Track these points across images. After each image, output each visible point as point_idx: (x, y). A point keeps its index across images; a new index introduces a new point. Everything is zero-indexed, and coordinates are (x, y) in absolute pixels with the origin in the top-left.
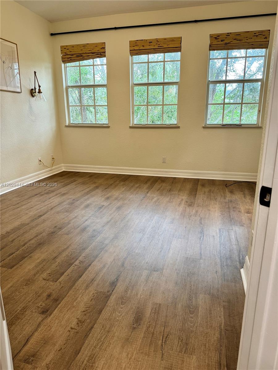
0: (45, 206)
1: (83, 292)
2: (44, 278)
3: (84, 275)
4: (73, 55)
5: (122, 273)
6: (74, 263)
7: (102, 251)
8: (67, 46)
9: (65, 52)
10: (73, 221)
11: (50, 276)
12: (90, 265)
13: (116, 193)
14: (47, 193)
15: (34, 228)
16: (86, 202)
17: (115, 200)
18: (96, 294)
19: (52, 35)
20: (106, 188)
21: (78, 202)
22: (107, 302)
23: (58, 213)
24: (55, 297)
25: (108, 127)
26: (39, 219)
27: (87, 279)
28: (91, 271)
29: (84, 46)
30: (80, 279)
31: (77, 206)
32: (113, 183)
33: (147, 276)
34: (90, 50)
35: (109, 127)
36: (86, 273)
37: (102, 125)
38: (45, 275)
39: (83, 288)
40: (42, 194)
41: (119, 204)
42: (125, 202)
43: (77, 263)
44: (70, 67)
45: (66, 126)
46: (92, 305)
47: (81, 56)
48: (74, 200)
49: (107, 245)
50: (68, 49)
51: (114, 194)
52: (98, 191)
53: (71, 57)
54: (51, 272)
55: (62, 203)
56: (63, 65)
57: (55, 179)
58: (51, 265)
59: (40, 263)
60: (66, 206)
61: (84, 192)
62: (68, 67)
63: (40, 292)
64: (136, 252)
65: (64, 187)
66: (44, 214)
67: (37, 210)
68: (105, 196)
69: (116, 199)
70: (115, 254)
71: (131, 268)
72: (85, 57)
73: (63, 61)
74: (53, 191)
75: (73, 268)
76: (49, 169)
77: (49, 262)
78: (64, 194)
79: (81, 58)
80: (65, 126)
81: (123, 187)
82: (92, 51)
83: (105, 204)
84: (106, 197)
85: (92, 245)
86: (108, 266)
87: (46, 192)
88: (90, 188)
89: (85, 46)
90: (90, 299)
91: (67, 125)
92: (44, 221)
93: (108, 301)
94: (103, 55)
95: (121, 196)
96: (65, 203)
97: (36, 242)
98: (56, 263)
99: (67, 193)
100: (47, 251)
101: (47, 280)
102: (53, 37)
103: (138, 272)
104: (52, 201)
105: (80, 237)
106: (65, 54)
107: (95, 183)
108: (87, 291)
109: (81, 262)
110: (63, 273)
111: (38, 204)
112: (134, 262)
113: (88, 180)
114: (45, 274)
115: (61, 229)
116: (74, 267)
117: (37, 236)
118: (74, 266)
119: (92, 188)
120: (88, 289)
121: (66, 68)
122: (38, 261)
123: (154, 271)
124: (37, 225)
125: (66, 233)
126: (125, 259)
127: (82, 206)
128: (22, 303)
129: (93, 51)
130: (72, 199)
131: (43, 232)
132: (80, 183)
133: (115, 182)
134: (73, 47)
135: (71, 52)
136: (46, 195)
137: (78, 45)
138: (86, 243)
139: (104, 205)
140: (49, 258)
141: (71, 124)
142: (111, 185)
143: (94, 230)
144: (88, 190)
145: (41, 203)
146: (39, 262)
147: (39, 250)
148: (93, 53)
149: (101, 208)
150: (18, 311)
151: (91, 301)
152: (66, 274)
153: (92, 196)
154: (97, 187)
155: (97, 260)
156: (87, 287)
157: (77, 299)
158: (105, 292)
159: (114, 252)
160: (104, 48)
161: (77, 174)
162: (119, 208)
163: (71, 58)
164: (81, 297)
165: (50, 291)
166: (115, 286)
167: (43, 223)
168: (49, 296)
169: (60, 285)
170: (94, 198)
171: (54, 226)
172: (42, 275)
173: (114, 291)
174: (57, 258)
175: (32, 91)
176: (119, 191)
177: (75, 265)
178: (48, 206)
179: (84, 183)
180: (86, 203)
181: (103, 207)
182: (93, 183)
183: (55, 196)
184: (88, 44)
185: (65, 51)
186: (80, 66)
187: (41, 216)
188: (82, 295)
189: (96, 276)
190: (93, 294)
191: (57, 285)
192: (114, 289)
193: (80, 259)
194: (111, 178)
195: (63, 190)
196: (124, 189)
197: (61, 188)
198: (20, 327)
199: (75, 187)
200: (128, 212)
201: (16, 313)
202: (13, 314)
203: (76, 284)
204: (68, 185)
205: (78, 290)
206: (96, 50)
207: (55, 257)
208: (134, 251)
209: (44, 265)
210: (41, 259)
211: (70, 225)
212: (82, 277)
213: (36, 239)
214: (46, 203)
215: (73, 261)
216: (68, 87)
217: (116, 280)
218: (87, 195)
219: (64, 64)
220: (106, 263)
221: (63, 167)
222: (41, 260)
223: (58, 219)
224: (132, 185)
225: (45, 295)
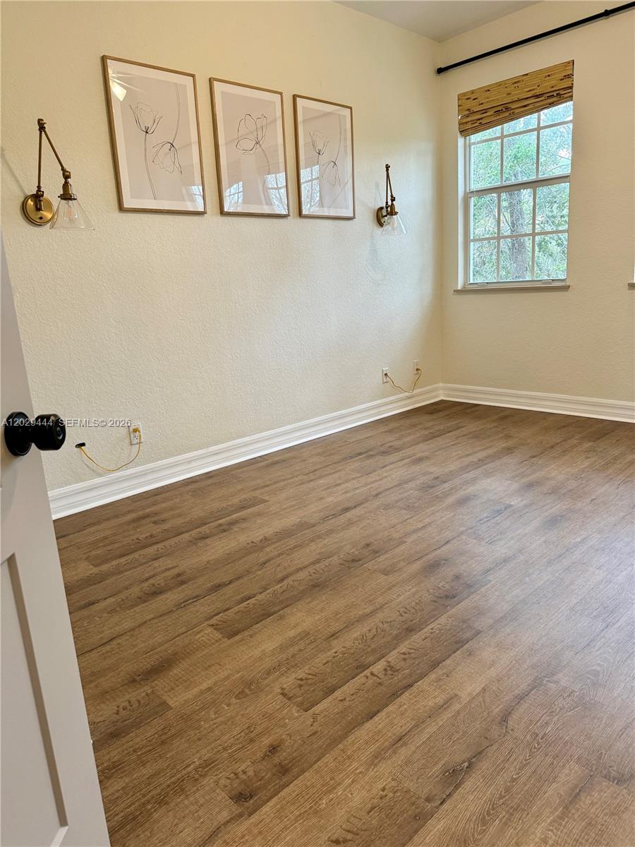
0: (365, 485)
1: (358, 771)
2: (284, 689)
3: (383, 714)
4: (485, 111)
5: (495, 747)
6: (371, 668)
7: (458, 649)
8: (473, 92)
9: (467, 107)
10: (414, 537)
11: (300, 686)
12: (410, 686)
13: (557, 471)
14: (384, 453)
15: (321, 538)
16: (465, 490)
17: (550, 494)
18: (391, 795)
19: (440, 71)
20: (534, 454)
21: (444, 485)
22: (411, 838)
23: (387, 507)
24: (286, 759)
25: (566, 288)
26: (342, 517)
27: (385, 731)
28: (406, 706)
29: (516, 82)
30: (368, 725)
31: (437, 497)
32: (557, 444)
33: (576, 786)
34: (530, 91)
35: (569, 286)
36: (390, 708)
37: (550, 283)
38: (289, 681)
39: (363, 758)
40: (371, 453)
41: (557, 507)
42: (579, 505)
43: (379, 667)
44: (479, 143)
45: (457, 291)
46: (366, 830)
47: (507, 109)
48: (437, 478)
49: (478, 633)
50: (474, 99)
51: (553, 474)
52: (510, 461)
53: (481, 119)
54: (307, 676)
55: (407, 482)
56: (461, 141)
57: (414, 420)
58: (315, 656)
59: (293, 642)
60: (412, 492)
61: (470, 459)
62: (474, 143)
63: (259, 729)
64: (563, 683)
65: (428, 442)
66: (355, 507)
67: (346, 492)
68: (523, 477)
69: (554, 491)
70: (493, 672)
71: (528, 737)
72: (517, 111)
73: (461, 132)
74: (397, 450)
75: (363, 680)
76: (407, 394)
77: (313, 645)
78: (420, 460)
79: (507, 114)
80: (454, 291)
81: (587, 458)
82: (535, 91)
83: (516, 502)
84: (524, 480)
85: (437, 622)
86: (457, 707)
87: (382, 449)
88: (490, 451)
89: (518, 82)
90: (369, 806)
91: (459, 289)
92: (350, 523)
93: (416, 832)
94: (565, 96)
95: (573, 484)
96: (412, 485)
97: (309, 577)
98: (329, 653)
99: (427, 458)
100: (322, 610)
101: (289, 699)
102: (442, 75)
103: (549, 760)
104: (385, 474)
105: (414, 590)
106: (467, 112)
107: (508, 437)
108: (371, 773)
109: (392, 668)
110: (333, 690)
111: (353, 479)
112: (545, 718)
113: (490, 429)
114: (294, 676)
115: (377, 555)
116: (367, 677)
117: (317, 561)
118: (369, 674)
119: (495, 450)
120: (376, 765)
121: (467, 148)
122: (292, 633)
123: (605, 777)
124: (330, 532)
125: (385, 569)
126: (521, 698)
127: (450, 500)
128: (209, 748)
129: (538, 92)
130: (432, 476)
131: (334, 554)
132: (470, 433)
133: (565, 440)
134: (489, 90)
135: (482, 104)
136: (378, 458)
137: (499, 84)
138: (423, 610)
139: (511, 506)
140: (319, 630)
141: (472, 286)
142: (552, 447)
143: (457, 577)
144: (481, 455)
145: (360, 477)
146: (295, 638)
147: (307, 601)
148: (537, 96)
149: (499, 512)
150: (192, 766)
151: (369, 813)
152: (338, 694)
153: (488, 474)
154: (509, 451)
155: (433, 676)
156: (376, 757)
157: (335, 788)
158: (419, 798)
159: (493, 664)
160: (570, 76)
161: (468, 411)
162: (553, 522)
163: (481, 121)
164: (347, 787)
165: (281, 735)
166: (457, 787)
167: (343, 529)
168: (274, 749)
169: (312, 725)
170: (489, 480)
171: (364, 543)
172: (283, 680)
173: (445, 806)
174: (337, 638)
175: (379, 213)
176: (568, 469)
177: (372, 674)
178: (373, 485)
179: (477, 436)
180: (462, 493)
181: (505, 509)
182: (501, 438)
183: (398, 461)
184: (527, 74)
185: (469, 104)
186: (502, 137)
187: (347, 509)
188: (353, 782)
189: (413, 727)
190: (383, 790)
191: (304, 722)
192: (449, 796)
193: (389, 659)
194: (559, 428)
195: (422, 449)
196: (587, 463)
197: (417, 444)
198: (174, 820)
199: (452, 445)
200: (579, 540)
201: (184, 772)
202: (178, 771)
203: (351, 738)
204: (438, 438)
205: (349, 757)
206: (546, 86)
207: (334, 635)
208: (555, 678)
209: (301, 650)
210: (300, 630)
211: (402, 547)
212: (376, 719)
213: (311, 569)
214: (373, 477)
215: (371, 659)
216: (469, 195)
217: (466, 764)
218: (476, 468)
219: (465, 138)
220: (456, 695)
221: (441, 392)
222: (300, 633)
223: (381, 524)
224: (616, 452)
225: (266, 741)
